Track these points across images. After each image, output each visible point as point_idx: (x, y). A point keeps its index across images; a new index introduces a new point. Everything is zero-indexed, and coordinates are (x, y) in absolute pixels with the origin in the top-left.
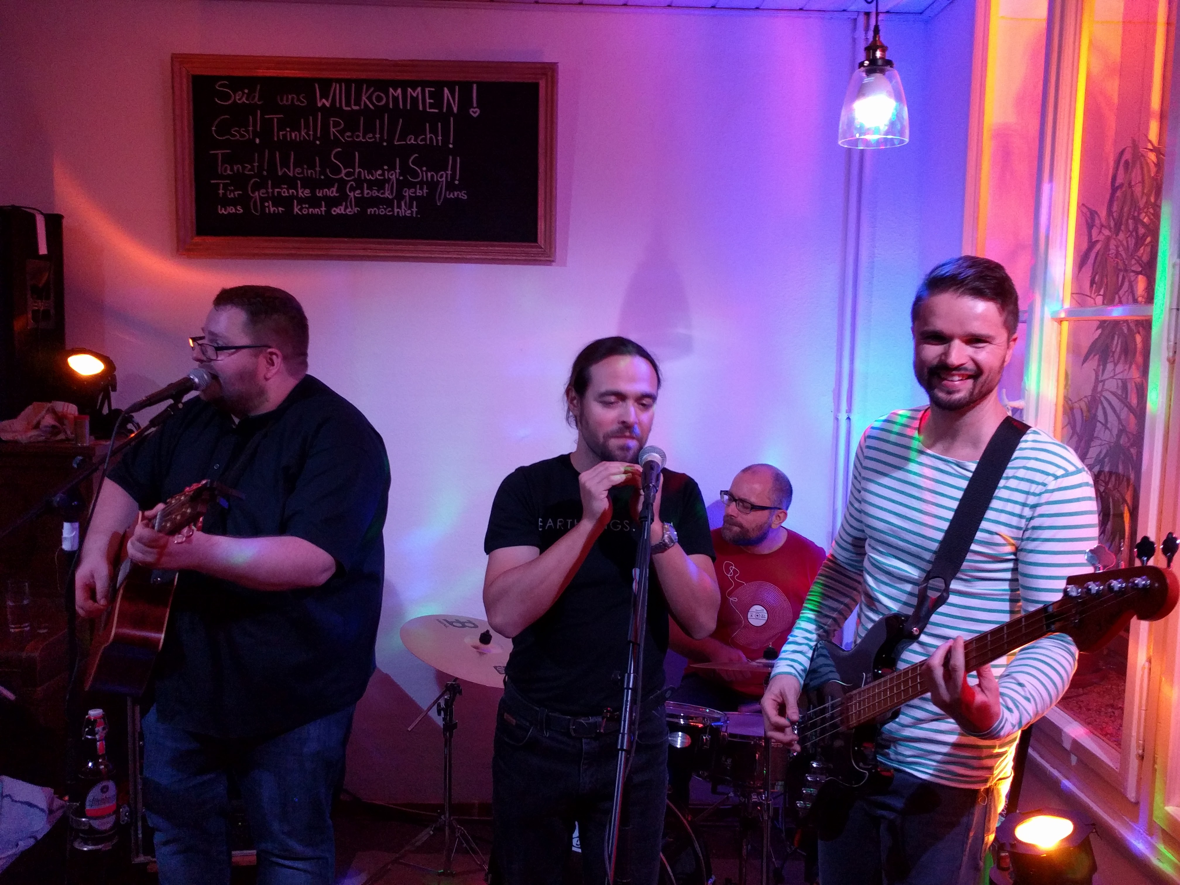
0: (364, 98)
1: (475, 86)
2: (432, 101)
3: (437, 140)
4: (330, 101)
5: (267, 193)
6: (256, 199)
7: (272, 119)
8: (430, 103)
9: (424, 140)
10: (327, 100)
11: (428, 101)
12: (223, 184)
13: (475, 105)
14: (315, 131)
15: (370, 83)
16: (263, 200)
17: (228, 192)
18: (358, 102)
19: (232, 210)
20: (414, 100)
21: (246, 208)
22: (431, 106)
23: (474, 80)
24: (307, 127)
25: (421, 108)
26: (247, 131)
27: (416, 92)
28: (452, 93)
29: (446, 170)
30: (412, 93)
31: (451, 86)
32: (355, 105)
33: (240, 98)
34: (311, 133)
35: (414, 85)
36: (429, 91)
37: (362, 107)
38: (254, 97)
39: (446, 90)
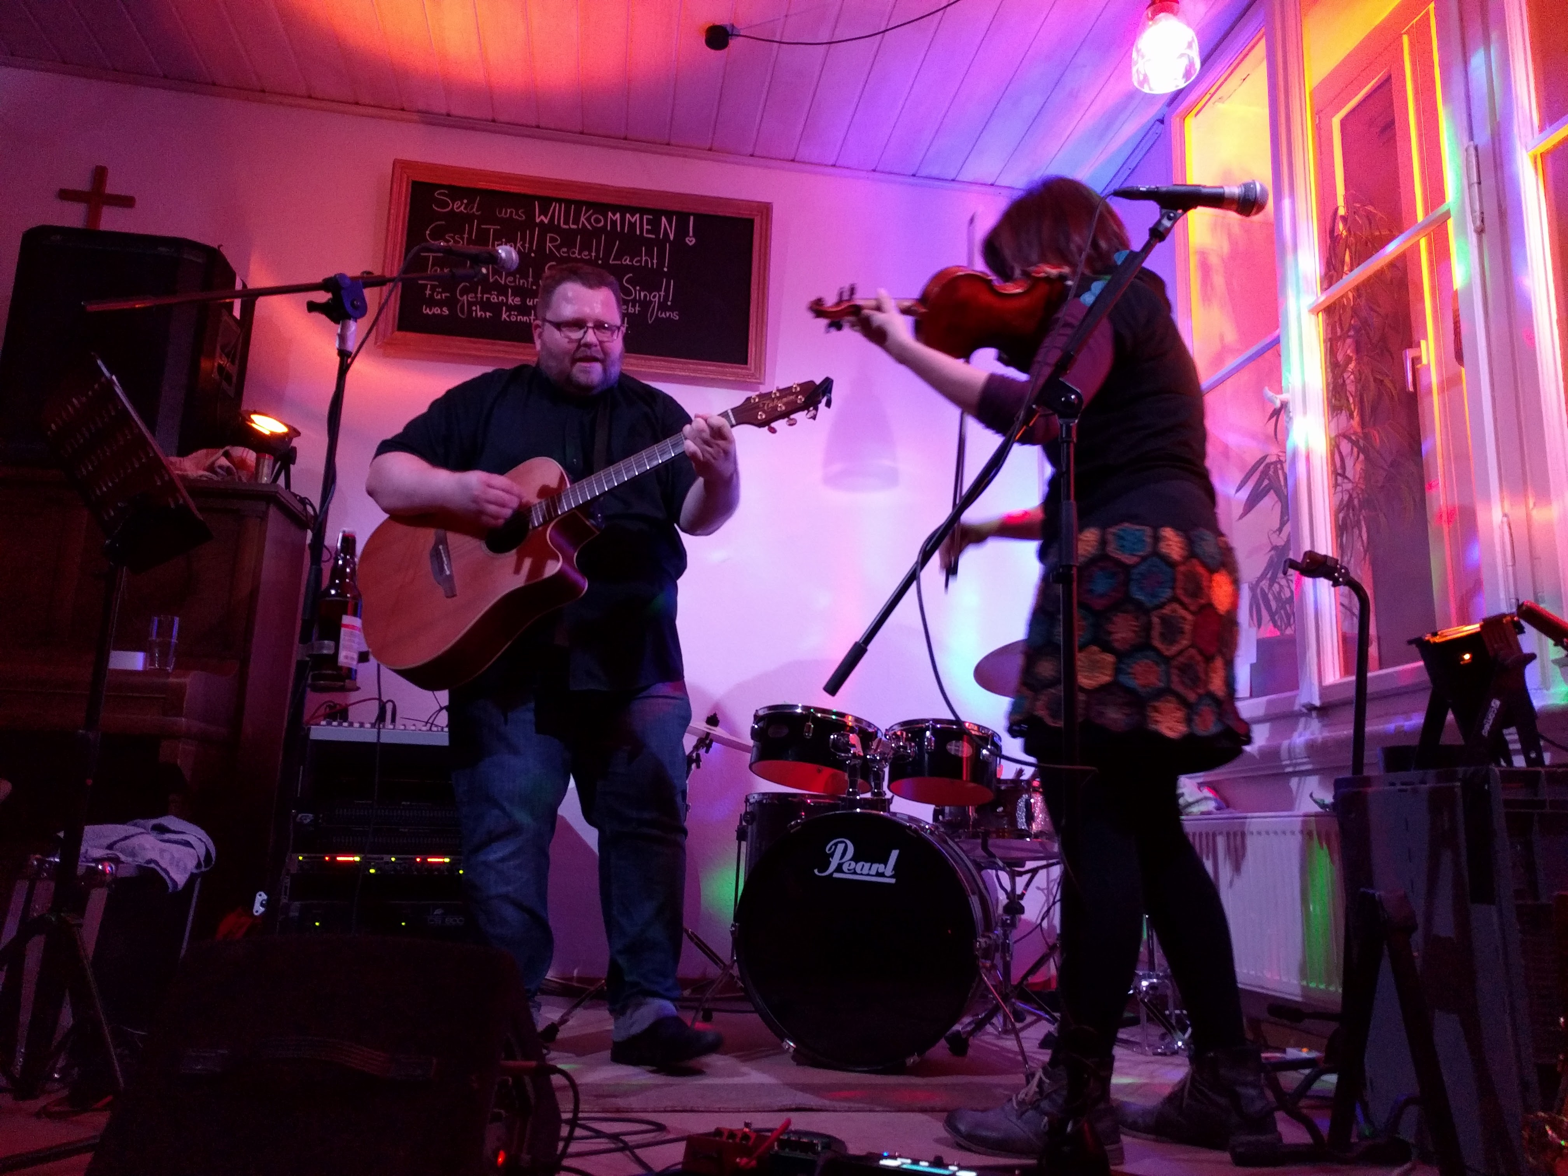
0: (582, 219)
1: (692, 218)
2: (649, 227)
3: (652, 264)
4: (549, 217)
5: (476, 297)
6: (463, 304)
7: (490, 229)
8: (647, 229)
9: (640, 261)
10: (546, 218)
11: (645, 227)
12: (431, 285)
13: (691, 234)
14: (531, 243)
15: (590, 205)
16: (470, 304)
17: (435, 294)
18: (576, 221)
19: (437, 310)
20: (632, 226)
21: (452, 309)
22: (648, 231)
23: (692, 211)
24: (523, 239)
25: (638, 233)
26: (463, 239)
27: (634, 219)
28: (670, 223)
29: (659, 290)
30: (631, 218)
31: (669, 215)
32: (573, 224)
33: (459, 207)
34: (527, 245)
35: (633, 211)
36: (647, 219)
37: (580, 226)
38: (472, 208)
39: (664, 219)
